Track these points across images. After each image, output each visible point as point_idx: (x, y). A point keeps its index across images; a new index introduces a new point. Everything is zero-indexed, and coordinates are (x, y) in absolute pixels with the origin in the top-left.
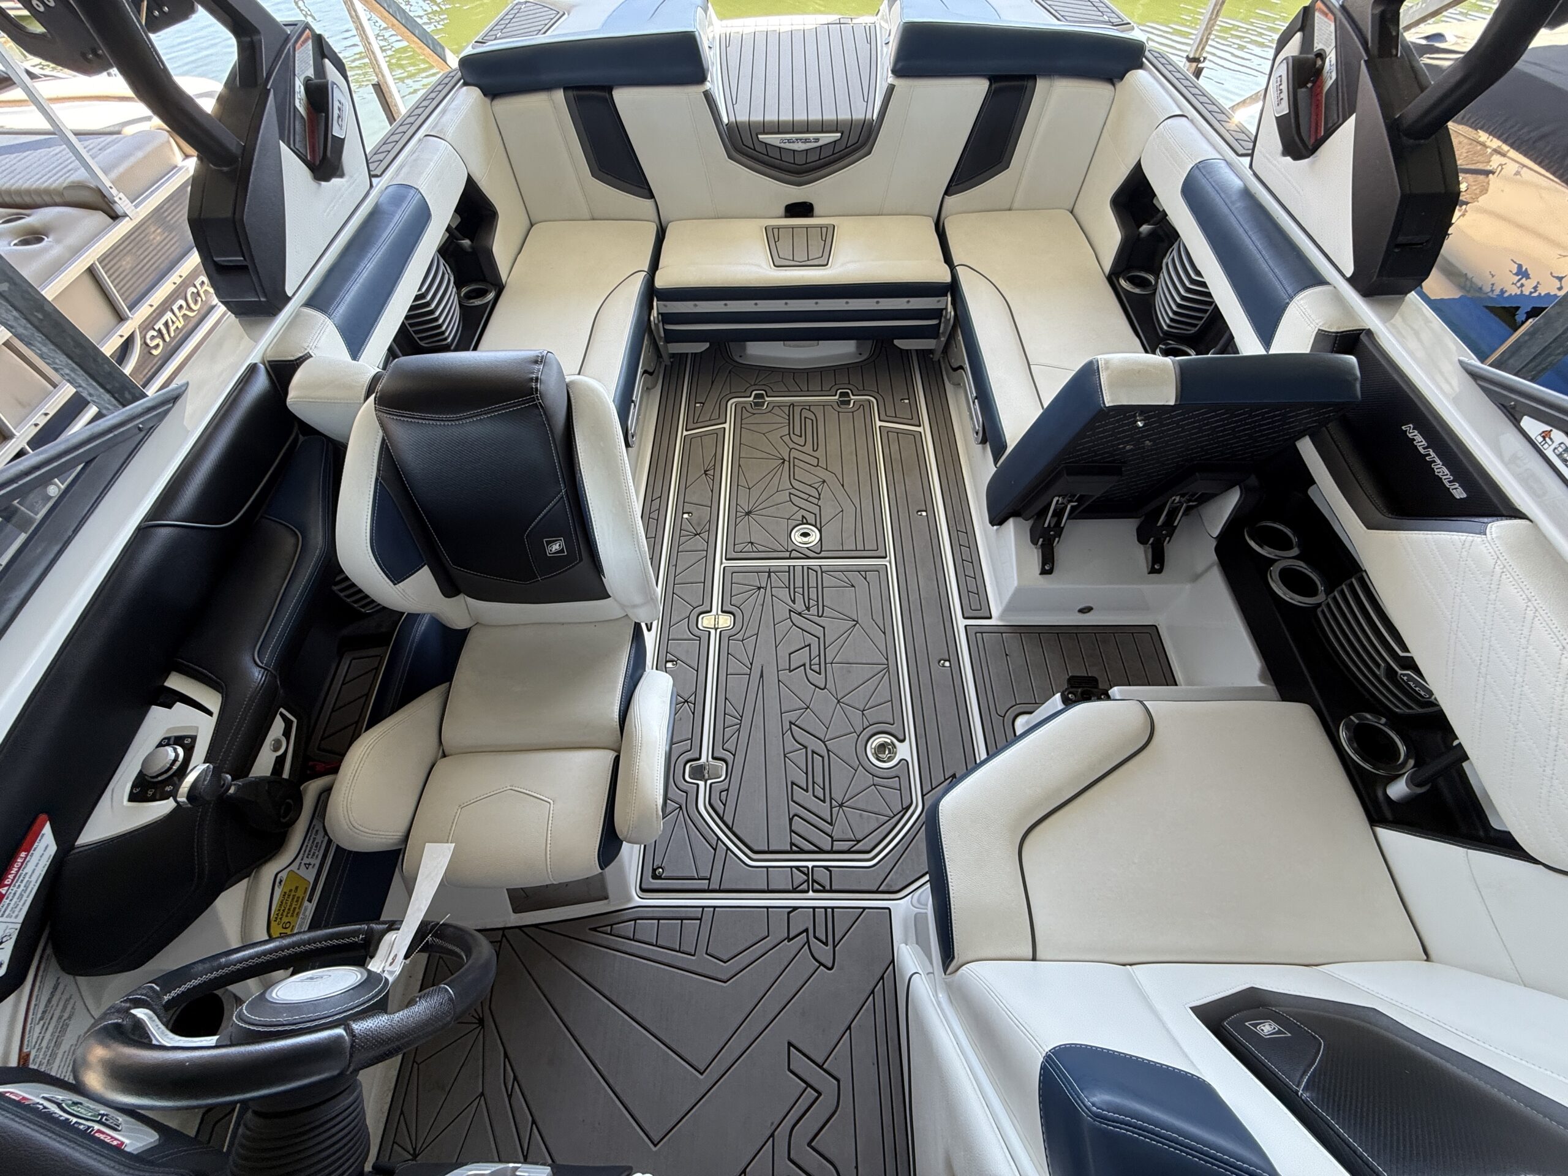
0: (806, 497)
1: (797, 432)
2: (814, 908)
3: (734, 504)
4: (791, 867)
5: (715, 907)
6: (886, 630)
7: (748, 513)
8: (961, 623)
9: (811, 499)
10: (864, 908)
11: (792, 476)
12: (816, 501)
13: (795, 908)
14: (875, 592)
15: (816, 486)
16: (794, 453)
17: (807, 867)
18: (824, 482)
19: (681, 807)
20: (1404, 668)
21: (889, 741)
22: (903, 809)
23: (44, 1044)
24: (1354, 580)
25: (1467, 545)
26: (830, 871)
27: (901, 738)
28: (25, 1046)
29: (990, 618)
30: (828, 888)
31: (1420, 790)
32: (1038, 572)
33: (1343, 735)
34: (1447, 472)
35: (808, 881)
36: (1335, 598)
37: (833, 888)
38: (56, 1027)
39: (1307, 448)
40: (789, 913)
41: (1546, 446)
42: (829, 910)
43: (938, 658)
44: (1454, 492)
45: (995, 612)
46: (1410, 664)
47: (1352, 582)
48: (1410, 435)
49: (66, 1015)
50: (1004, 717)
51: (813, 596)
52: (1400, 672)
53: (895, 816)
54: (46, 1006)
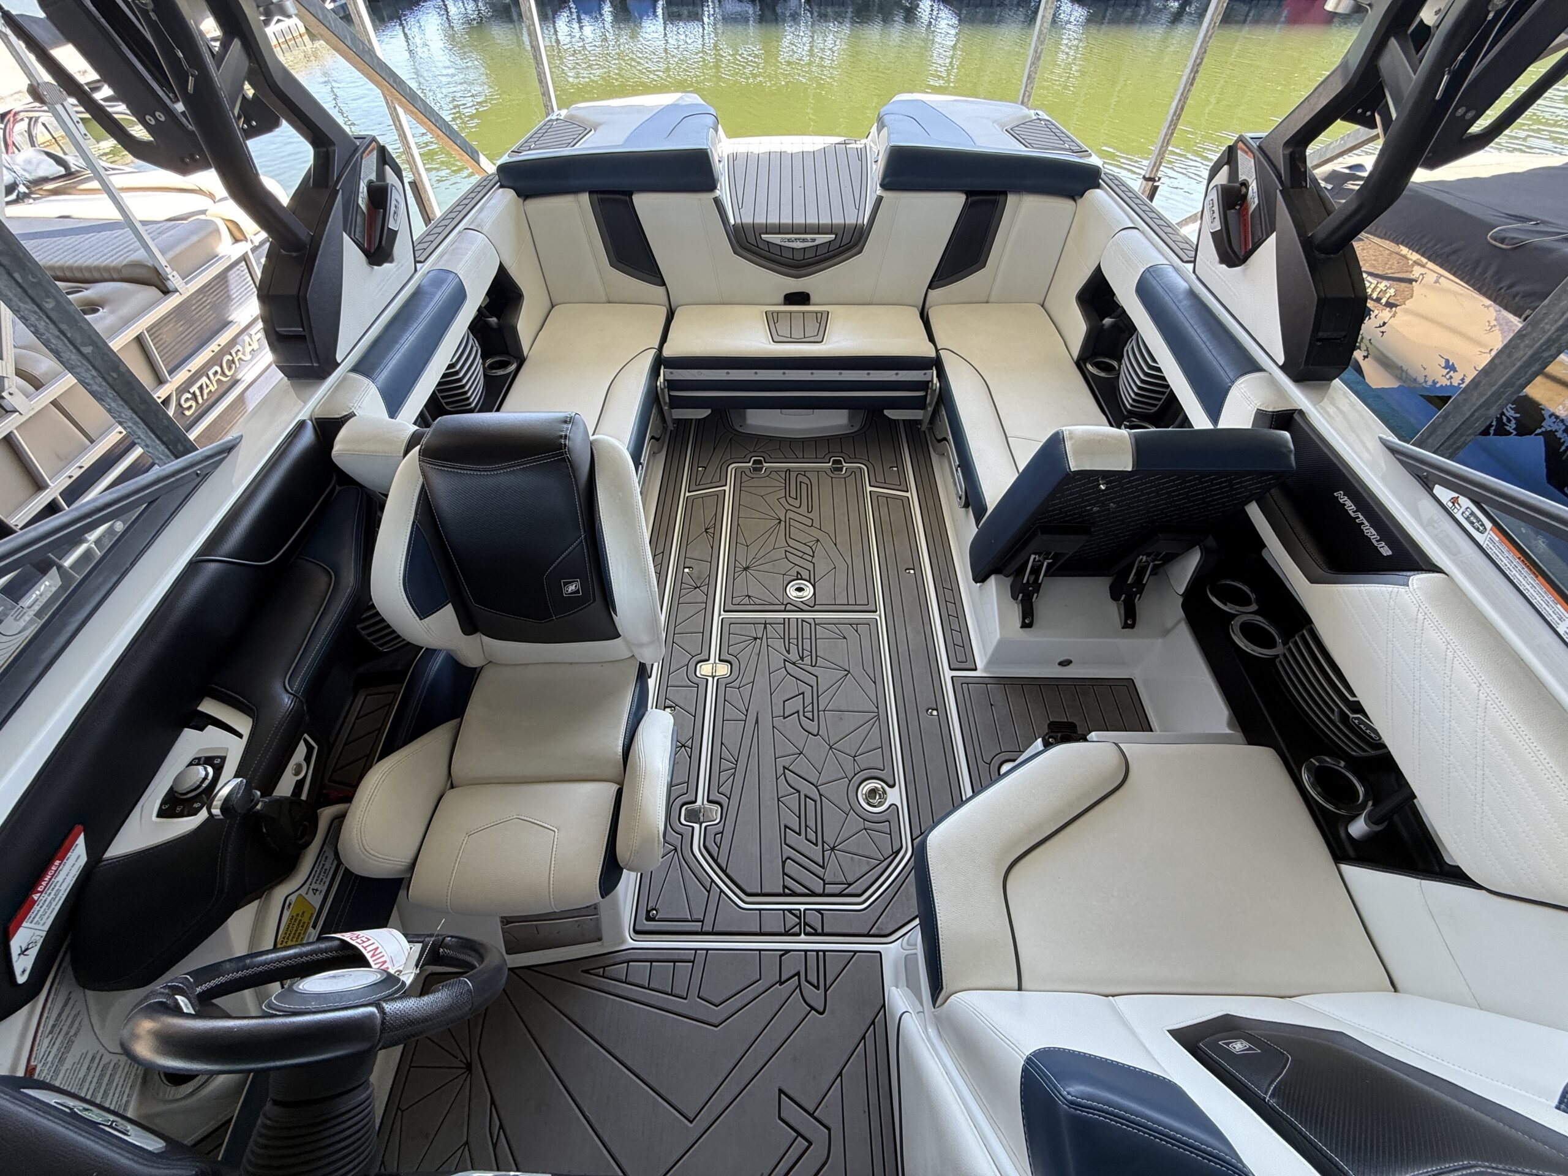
0: (801, 554)
1: (793, 494)
2: (806, 951)
3: (732, 560)
4: (784, 910)
5: (707, 950)
6: (876, 680)
7: (746, 569)
8: (948, 674)
9: (805, 556)
10: (855, 952)
11: (788, 535)
12: (810, 558)
13: (787, 951)
14: (866, 643)
15: (810, 544)
16: (790, 514)
17: (799, 910)
18: (818, 541)
19: (676, 849)
20: (1355, 712)
21: (879, 786)
22: (893, 853)
23: (50, 1059)
24: (1305, 632)
25: (1393, 595)
26: (822, 915)
27: (891, 783)
28: (33, 1060)
29: (975, 669)
30: (820, 930)
31: (1378, 828)
32: (1018, 624)
33: (1305, 777)
34: (1374, 532)
35: (800, 924)
36: (1290, 649)
37: (825, 930)
38: (62, 1042)
39: (1254, 511)
40: (781, 956)
41: (1456, 510)
42: (821, 954)
43: (926, 708)
44: (1381, 550)
45: (980, 663)
46: (1358, 708)
47: (1303, 634)
48: (1341, 501)
49: (72, 1032)
50: (990, 764)
51: (807, 646)
52: (1351, 716)
53: (885, 859)
54: (57, 1020)
